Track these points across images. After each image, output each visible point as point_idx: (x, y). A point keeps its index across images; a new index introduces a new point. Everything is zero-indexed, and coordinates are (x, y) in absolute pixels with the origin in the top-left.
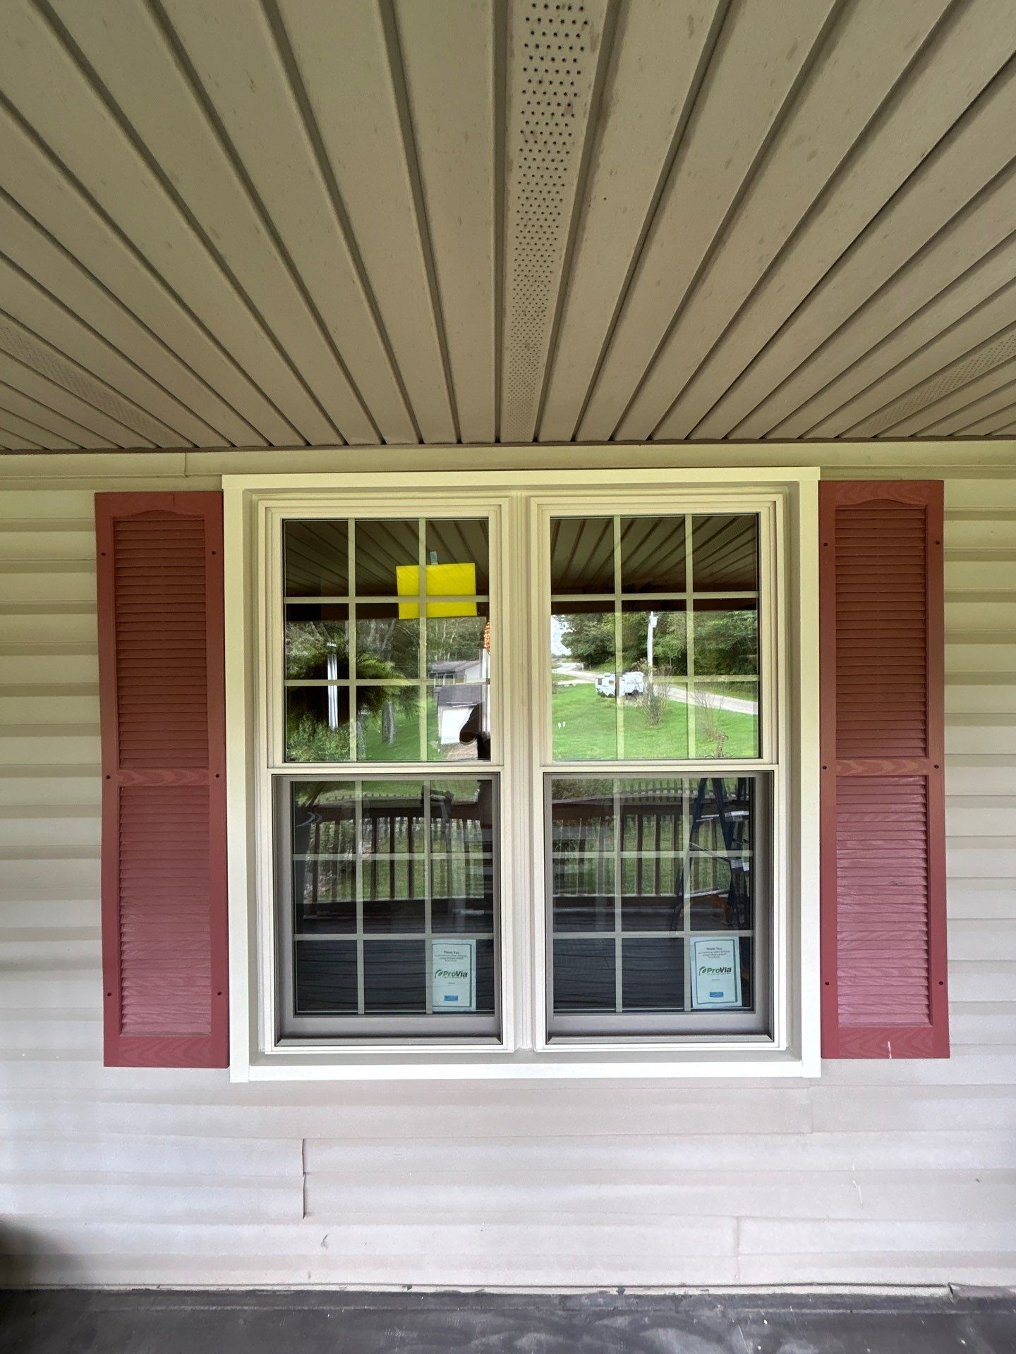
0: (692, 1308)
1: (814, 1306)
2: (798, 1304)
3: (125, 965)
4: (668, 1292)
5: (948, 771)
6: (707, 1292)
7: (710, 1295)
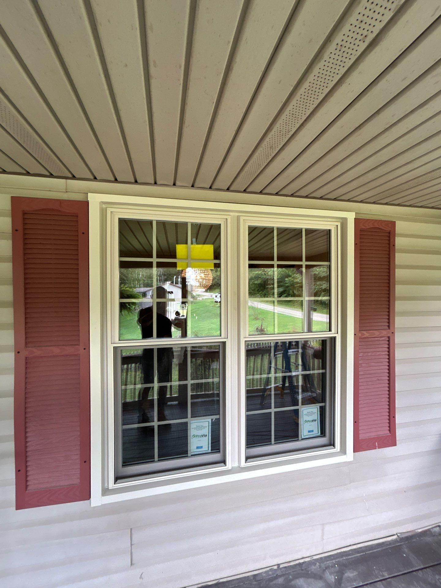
0: (307, 567)
1: (353, 554)
2: (346, 555)
3: (28, 454)
4: (297, 562)
5: (396, 334)
6: (312, 559)
7: (313, 560)
